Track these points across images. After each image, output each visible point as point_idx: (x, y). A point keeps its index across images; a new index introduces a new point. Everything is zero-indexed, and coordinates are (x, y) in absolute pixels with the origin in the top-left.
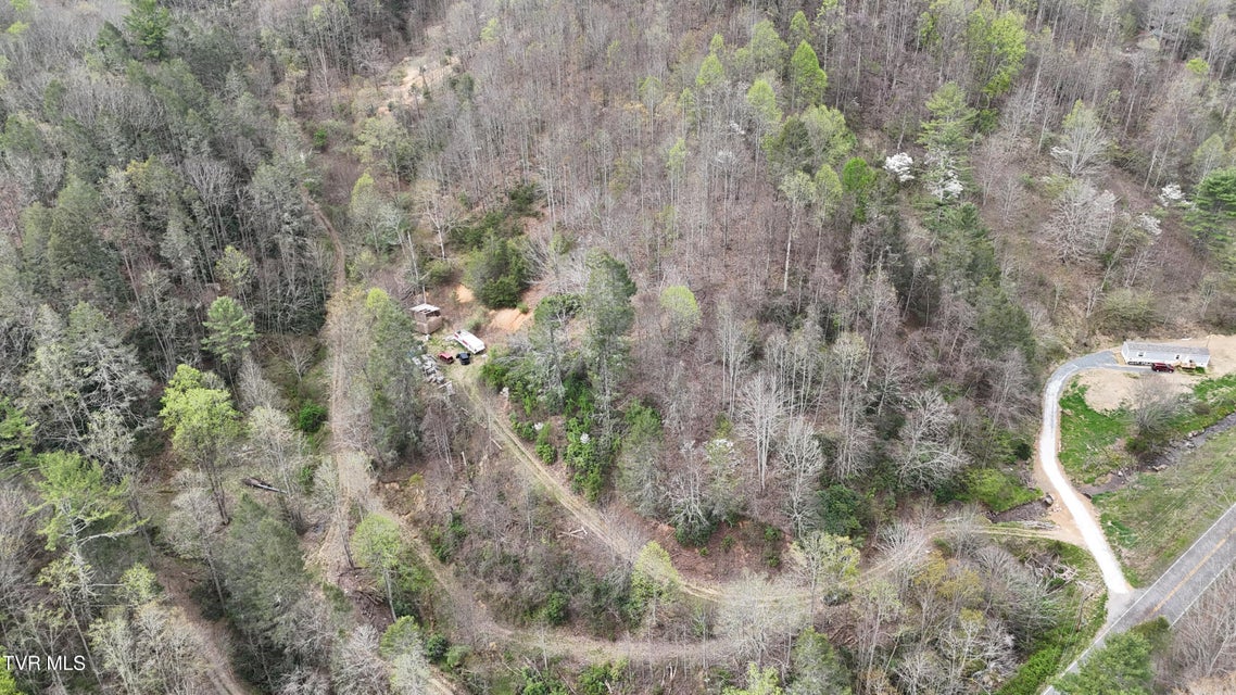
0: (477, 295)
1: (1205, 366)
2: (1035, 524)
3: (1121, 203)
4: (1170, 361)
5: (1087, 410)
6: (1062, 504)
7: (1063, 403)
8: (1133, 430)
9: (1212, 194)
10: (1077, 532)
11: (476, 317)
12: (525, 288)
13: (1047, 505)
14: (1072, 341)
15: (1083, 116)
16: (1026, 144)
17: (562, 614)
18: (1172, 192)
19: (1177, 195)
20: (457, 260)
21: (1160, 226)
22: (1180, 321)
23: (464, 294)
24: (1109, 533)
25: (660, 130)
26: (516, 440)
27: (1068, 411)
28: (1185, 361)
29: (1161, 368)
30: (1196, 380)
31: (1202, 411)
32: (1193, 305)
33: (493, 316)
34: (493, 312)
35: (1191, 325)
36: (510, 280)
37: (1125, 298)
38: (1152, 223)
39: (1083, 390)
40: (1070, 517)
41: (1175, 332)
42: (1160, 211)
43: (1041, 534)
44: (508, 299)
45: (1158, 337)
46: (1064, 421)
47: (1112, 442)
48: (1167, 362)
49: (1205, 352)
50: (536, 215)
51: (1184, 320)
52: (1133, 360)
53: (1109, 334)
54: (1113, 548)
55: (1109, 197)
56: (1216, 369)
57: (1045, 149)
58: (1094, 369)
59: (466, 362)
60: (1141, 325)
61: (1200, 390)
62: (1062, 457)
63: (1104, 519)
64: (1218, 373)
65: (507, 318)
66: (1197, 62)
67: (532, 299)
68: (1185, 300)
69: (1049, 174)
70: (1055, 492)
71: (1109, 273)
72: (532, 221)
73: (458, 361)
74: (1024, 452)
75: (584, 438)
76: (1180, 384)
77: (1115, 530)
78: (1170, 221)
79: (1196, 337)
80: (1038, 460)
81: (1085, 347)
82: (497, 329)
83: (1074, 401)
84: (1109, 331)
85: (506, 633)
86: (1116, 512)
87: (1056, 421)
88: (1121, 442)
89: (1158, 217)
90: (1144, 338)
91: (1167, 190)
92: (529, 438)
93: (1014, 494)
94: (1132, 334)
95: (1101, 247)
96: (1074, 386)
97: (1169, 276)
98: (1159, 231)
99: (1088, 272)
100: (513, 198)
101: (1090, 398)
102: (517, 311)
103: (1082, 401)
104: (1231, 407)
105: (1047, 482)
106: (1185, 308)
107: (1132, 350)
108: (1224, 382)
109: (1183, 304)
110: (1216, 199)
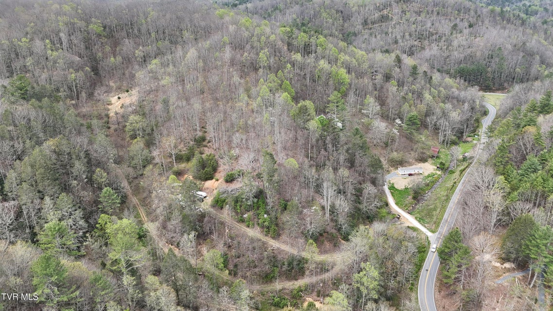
1: (422, 172)
2: (399, 223)
4: (412, 173)
5: (397, 190)
6: (403, 217)
7: (390, 189)
8: (412, 193)
9: (410, 121)
10: (411, 223)
13: (399, 218)
18: (398, 121)
19: (400, 122)
21: (398, 132)
24: (419, 222)
26: (235, 223)
27: (392, 191)
28: (416, 171)
29: (411, 175)
30: (422, 177)
31: (428, 185)
32: (413, 155)
35: (414, 161)
37: (395, 155)
38: (396, 131)
39: (393, 184)
40: (407, 219)
41: (411, 164)
42: (397, 127)
43: (403, 225)
44: (209, 177)
45: (406, 166)
46: (392, 194)
47: (408, 197)
49: (421, 168)
50: (206, 146)
51: (411, 160)
52: (403, 174)
54: (423, 225)
55: (383, 124)
56: (425, 173)
57: (360, 111)
58: (393, 178)
59: (202, 200)
60: (401, 163)
61: (424, 179)
62: (397, 204)
63: (416, 218)
64: (426, 174)
65: (209, 184)
66: (392, 82)
68: (410, 154)
69: (363, 119)
70: (399, 213)
71: (389, 148)
74: (387, 204)
75: (266, 216)
76: (418, 178)
77: (420, 220)
78: (400, 131)
79: (416, 165)
80: (391, 206)
81: (388, 172)
82: (208, 188)
83: (392, 188)
84: (393, 166)
86: (418, 215)
87: (390, 194)
88: (410, 197)
89: (397, 129)
90: (403, 167)
91: (396, 121)
92: (242, 221)
94: (399, 166)
95: (385, 140)
96: (390, 184)
97: (404, 147)
98: (398, 134)
99: (383, 148)
100: (194, 141)
101: (396, 186)
102: (214, 180)
103: (394, 187)
104: (433, 183)
105: (396, 211)
106: (411, 156)
107: (401, 171)
108: (429, 176)
109: (410, 155)
110: (412, 122)
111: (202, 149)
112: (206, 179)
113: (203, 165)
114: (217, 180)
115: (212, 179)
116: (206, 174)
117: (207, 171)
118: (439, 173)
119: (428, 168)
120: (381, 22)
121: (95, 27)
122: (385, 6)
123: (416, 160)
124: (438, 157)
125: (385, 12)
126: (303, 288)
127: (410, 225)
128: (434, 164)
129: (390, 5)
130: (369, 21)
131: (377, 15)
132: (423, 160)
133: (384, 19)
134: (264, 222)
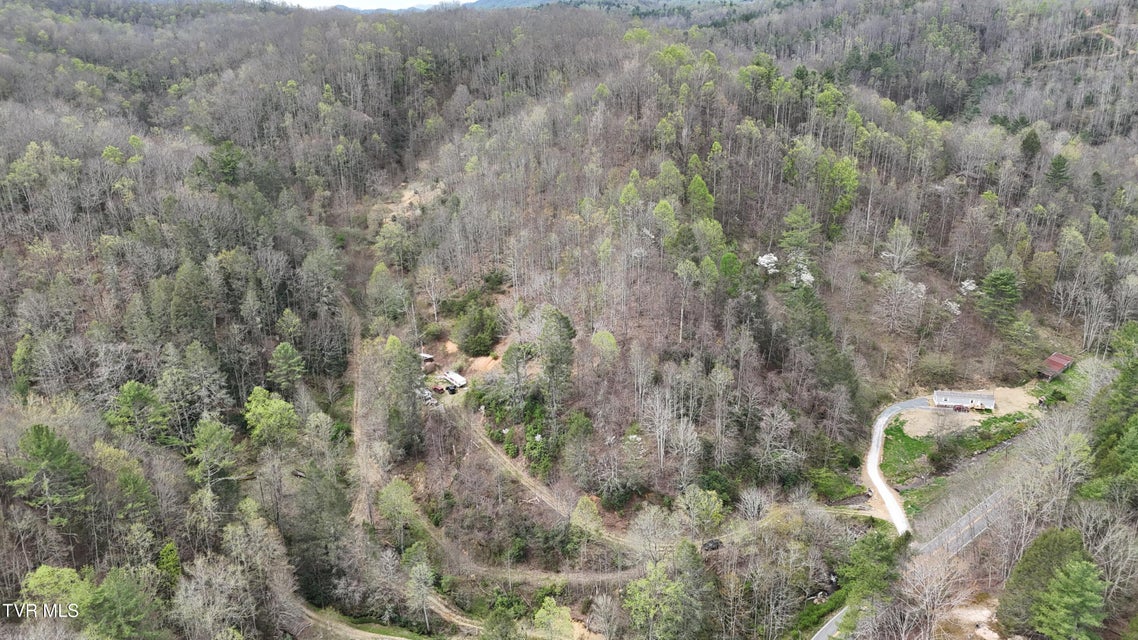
0: (461, 348)
1: (992, 408)
2: (857, 506)
3: (930, 292)
4: (967, 405)
5: (904, 436)
6: (879, 495)
7: (887, 432)
8: (934, 448)
10: (886, 512)
11: (459, 363)
12: (496, 341)
13: (869, 497)
14: (897, 390)
15: (902, 231)
16: (863, 249)
17: (522, 553)
18: (969, 285)
19: (972, 287)
20: (446, 323)
21: (960, 309)
22: (977, 377)
23: (451, 347)
24: (908, 512)
25: (593, 234)
26: (489, 442)
27: (890, 437)
28: (978, 404)
29: (959, 409)
30: (984, 417)
31: (985, 437)
32: (986, 366)
33: (472, 362)
34: (472, 359)
35: (984, 380)
36: (485, 336)
37: (935, 360)
38: (954, 307)
39: (903, 423)
40: (883, 503)
41: (972, 385)
42: (960, 298)
43: (861, 513)
44: (483, 350)
45: (960, 389)
46: (887, 443)
47: (919, 457)
48: (965, 405)
49: (992, 398)
50: (503, 293)
51: (979, 377)
52: (941, 403)
53: (925, 386)
54: (910, 521)
55: (922, 287)
56: (1000, 410)
57: (877, 254)
58: (912, 410)
59: (453, 391)
60: (947, 379)
61: (986, 424)
62: (882, 466)
63: (906, 504)
64: (1002, 413)
65: (481, 363)
66: (989, 194)
67: (500, 350)
68: (979, 362)
69: (880, 271)
70: (874, 487)
71: (923, 342)
72: (500, 297)
73: (447, 392)
74: (855, 463)
75: (538, 437)
76: (971, 420)
77: (912, 510)
78: (968, 306)
79: (988, 389)
80: (866, 468)
81: (907, 394)
82: (475, 371)
83: (895, 431)
84: (925, 384)
85: (482, 570)
86: (915, 499)
87: (881, 444)
88: (925, 457)
89: (958, 303)
90: (951, 389)
91: (965, 284)
92: (498, 440)
93: (845, 489)
94: (942, 386)
95: (916, 323)
96: (896, 421)
97: (967, 345)
98: (959, 313)
99: (908, 340)
100: (487, 281)
101: (907, 429)
102: (490, 358)
103: (901, 431)
104: (1009, 435)
105: (870, 481)
106: (979, 368)
107: (943, 397)
108: (1005, 419)
109: (978, 365)
110: (999, 289)
111: (494, 296)
112: (477, 354)
113: (480, 326)
114: (496, 358)
115: (488, 355)
116: (479, 343)
117: (483, 342)
118: (1038, 414)
119: (1017, 401)
120: (1076, 51)
121: (417, 64)
122: (1099, 16)
123: (993, 379)
124: (1056, 379)
125: (1097, 29)
126: (558, 590)
127: (877, 514)
128: (1037, 393)
131: (1068, 37)
132: (1009, 380)
133: (1089, 46)
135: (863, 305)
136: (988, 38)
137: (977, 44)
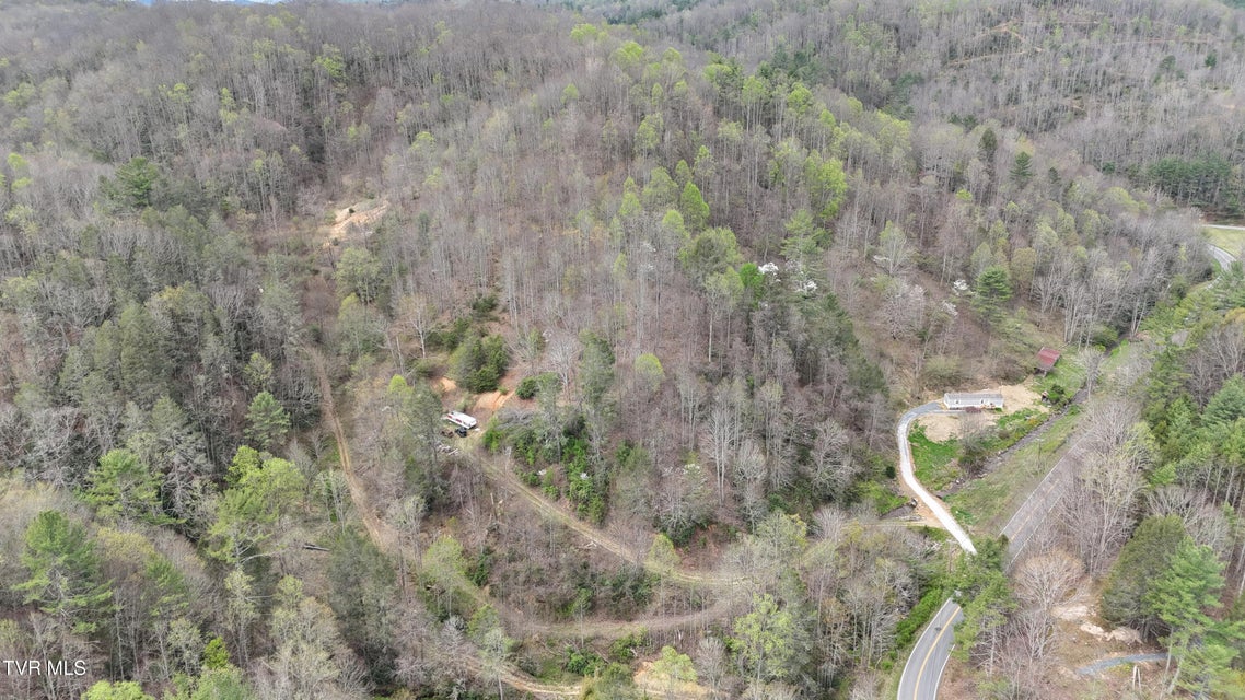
0: (461, 385)
1: (1001, 406)
2: (908, 517)
3: (927, 294)
4: (978, 405)
5: (928, 442)
6: (924, 505)
7: (911, 439)
8: (961, 452)
9: (988, 284)
10: (937, 520)
11: (462, 402)
12: (502, 374)
13: (913, 507)
14: (909, 396)
15: (893, 233)
16: (855, 254)
17: (590, 604)
18: (961, 285)
19: (964, 287)
20: (439, 358)
21: (957, 309)
22: (980, 377)
23: (448, 384)
24: (957, 518)
26: (523, 486)
27: (914, 444)
28: (988, 403)
29: (972, 410)
30: (997, 416)
31: (1004, 436)
32: (986, 365)
33: (477, 399)
34: (476, 396)
35: (987, 379)
36: (489, 369)
37: (940, 363)
38: (951, 307)
39: (923, 428)
40: (931, 511)
41: (978, 386)
42: (955, 299)
43: (913, 524)
44: (488, 386)
45: (965, 390)
46: (914, 451)
47: (949, 461)
48: (976, 406)
49: (1000, 396)
50: (496, 320)
51: (982, 376)
52: (953, 406)
53: (933, 390)
54: (962, 526)
55: (919, 290)
56: (1009, 408)
57: (869, 257)
58: (928, 415)
59: (464, 434)
60: (954, 382)
61: (1001, 422)
62: (917, 475)
63: (952, 511)
64: (1011, 410)
65: (488, 399)
66: (962, 192)
67: (507, 383)
68: (981, 362)
69: (875, 275)
70: (917, 496)
71: (928, 345)
72: (495, 325)
73: (456, 435)
74: (891, 473)
75: (584, 475)
76: (989, 420)
77: (961, 515)
78: (962, 307)
79: (992, 388)
80: (902, 478)
81: (919, 400)
82: (483, 409)
83: (917, 437)
84: (934, 388)
85: (545, 628)
86: (959, 504)
87: (908, 451)
88: (955, 461)
89: (954, 303)
90: (957, 391)
91: (957, 284)
92: (535, 484)
93: (889, 501)
94: (949, 388)
95: (919, 326)
96: (916, 427)
97: (968, 346)
98: (956, 313)
99: (912, 344)
100: (474, 308)
101: (928, 434)
102: (498, 393)
103: (924, 437)
104: (1024, 433)
105: (911, 490)
106: (981, 368)
107: (951, 401)
108: (1016, 416)
109: (980, 365)
110: (991, 287)
111: (486, 324)
112: (482, 390)
113: (480, 359)
114: (505, 393)
115: (495, 390)
116: (483, 378)
117: (487, 374)
118: (1044, 409)
119: (1022, 398)
120: (988, 50)
122: (1005, 15)
123: (994, 377)
124: (1050, 373)
125: (1003, 28)
126: (637, 640)
127: (931, 524)
128: (1038, 389)
129: (1019, 12)
130: (959, 50)
131: (981, 35)
132: (1010, 378)
133: (998, 44)
134: (578, 489)
135: (863, 311)
136: (904, 37)
137: (894, 43)
